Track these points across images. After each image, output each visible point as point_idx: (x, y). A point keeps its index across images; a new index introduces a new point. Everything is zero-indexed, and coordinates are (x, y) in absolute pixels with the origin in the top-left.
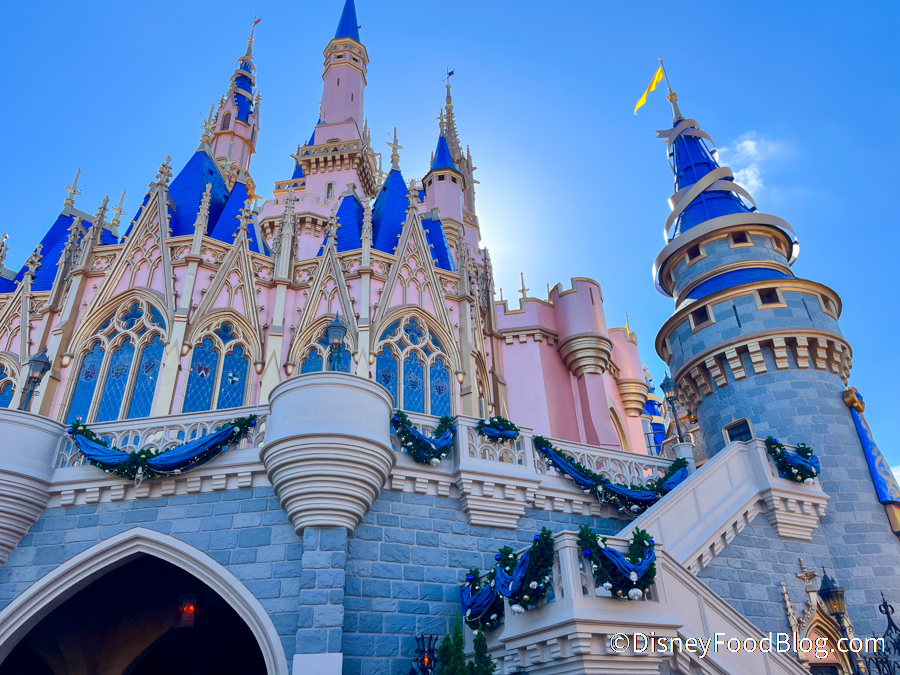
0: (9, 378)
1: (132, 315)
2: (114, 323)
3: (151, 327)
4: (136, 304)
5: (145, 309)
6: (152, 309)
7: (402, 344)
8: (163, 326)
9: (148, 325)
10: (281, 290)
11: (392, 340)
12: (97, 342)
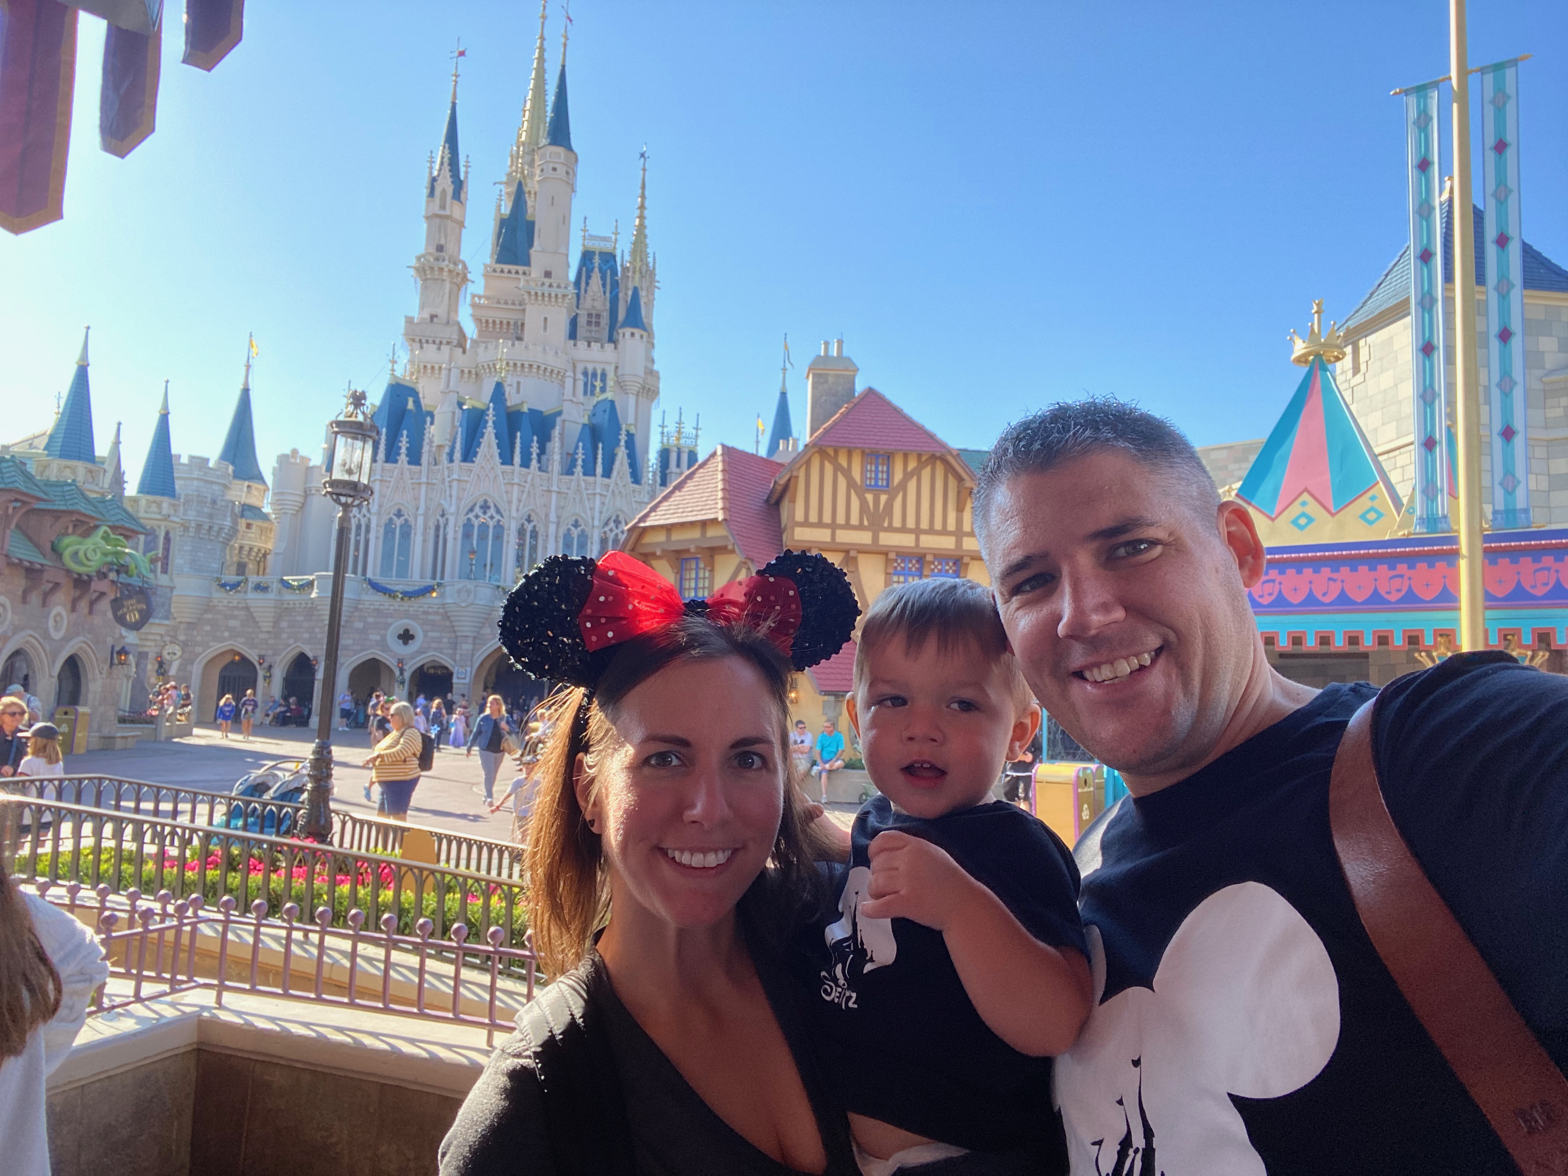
0: (406, 516)
1: (485, 507)
2: (477, 510)
3: (498, 517)
4: (486, 501)
5: (492, 506)
6: (495, 506)
7: (611, 530)
8: (502, 516)
9: (495, 514)
10: (554, 496)
11: (607, 529)
12: (469, 520)
